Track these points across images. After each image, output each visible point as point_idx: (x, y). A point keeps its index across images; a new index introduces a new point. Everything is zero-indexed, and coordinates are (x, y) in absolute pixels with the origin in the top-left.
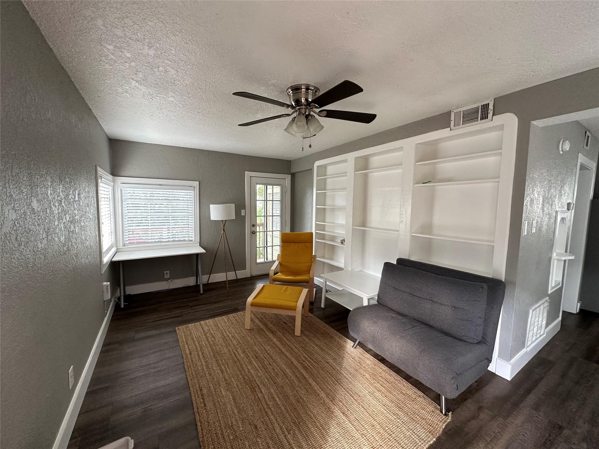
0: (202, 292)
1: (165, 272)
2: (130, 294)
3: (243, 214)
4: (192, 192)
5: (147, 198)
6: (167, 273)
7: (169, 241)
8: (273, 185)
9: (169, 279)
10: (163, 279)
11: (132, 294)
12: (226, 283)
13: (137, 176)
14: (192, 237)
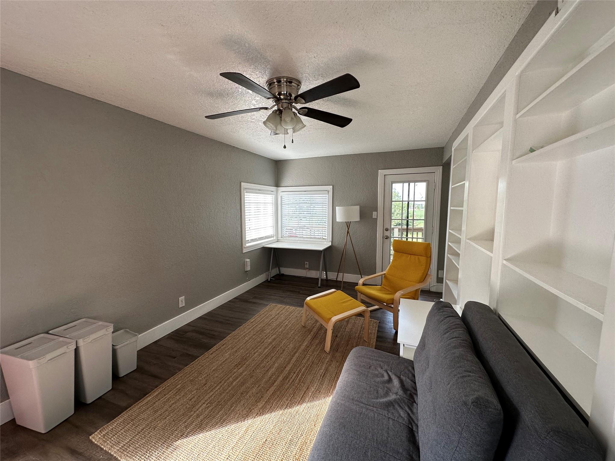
0: (319, 286)
1: (306, 262)
2: (283, 274)
3: (374, 216)
4: (326, 195)
5: (297, 202)
6: (307, 264)
7: (311, 238)
8: (415, 181)
9: (307, 269)
10: (305, 269)
11: (285, 274)
12: (341, 283)
13: (290, 186)
14: (326, 236)
